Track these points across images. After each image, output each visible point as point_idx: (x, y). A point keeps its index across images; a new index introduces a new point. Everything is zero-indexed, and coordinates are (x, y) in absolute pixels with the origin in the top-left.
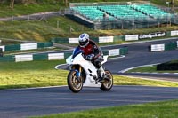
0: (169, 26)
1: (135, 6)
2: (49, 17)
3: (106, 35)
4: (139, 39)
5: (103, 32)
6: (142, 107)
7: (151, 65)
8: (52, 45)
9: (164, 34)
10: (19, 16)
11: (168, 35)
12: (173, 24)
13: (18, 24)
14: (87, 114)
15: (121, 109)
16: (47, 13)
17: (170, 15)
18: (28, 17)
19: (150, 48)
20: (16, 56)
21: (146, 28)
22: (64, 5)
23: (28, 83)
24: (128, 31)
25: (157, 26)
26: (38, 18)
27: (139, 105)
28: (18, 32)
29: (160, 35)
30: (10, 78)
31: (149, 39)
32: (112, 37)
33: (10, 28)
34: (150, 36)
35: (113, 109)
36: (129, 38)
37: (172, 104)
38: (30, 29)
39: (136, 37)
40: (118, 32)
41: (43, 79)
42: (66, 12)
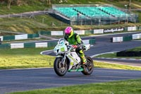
0: (126, 24)
1: (101, 8)
2: (36, 15)
3: (79, 29)
4: (104, 33)
5: (77, 27)
6: (103, 85)
7: (112, 53)
8: (38, 36)
9: (122, 30)
10: (14, 14)
11: (125, 30)
12: (129, 22)
13: (13, 20)
14: (61, 90)
15: (87, 87)
16: (35, 12)
17: (127, 15)
18: (21, 14)
19: (112, 39)
20: (12, 44)
21: (109, 24)
22: (48, 6)
23: (20, 65)
24: (96, 26)
25: (117, 23)
26: (29, 16)
27: (101, 84)
28: (13, 26)
29: (119, 30)
30: (7, 61)
31: (111, 32)
32: (84, 31)
33: (7, 23)
34: (112, 30)
35: (81, 87)
36: (96, 31)
37: (126, 83)
38: (22, 24)
39: (102, 31)
40: (88, 27)
41: (31, 62)
42: (49, 12)
